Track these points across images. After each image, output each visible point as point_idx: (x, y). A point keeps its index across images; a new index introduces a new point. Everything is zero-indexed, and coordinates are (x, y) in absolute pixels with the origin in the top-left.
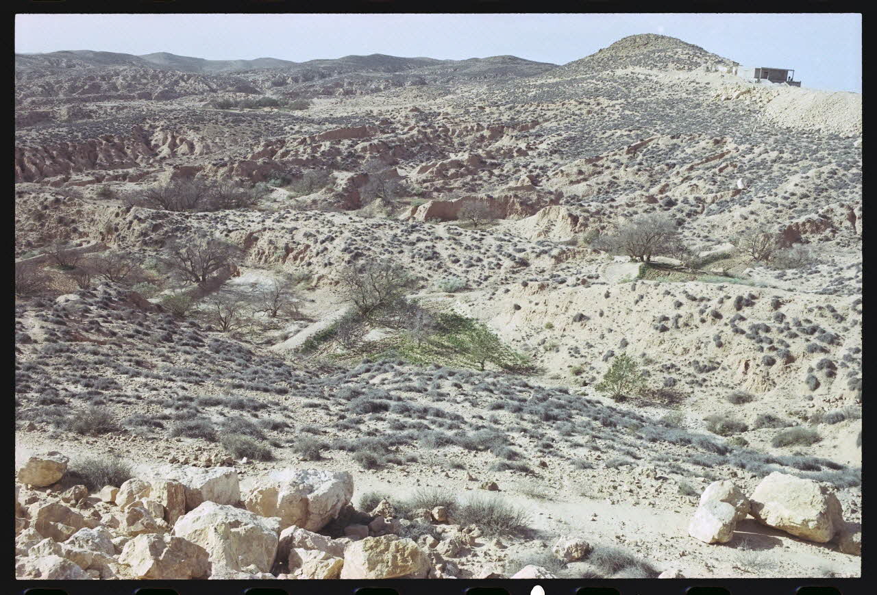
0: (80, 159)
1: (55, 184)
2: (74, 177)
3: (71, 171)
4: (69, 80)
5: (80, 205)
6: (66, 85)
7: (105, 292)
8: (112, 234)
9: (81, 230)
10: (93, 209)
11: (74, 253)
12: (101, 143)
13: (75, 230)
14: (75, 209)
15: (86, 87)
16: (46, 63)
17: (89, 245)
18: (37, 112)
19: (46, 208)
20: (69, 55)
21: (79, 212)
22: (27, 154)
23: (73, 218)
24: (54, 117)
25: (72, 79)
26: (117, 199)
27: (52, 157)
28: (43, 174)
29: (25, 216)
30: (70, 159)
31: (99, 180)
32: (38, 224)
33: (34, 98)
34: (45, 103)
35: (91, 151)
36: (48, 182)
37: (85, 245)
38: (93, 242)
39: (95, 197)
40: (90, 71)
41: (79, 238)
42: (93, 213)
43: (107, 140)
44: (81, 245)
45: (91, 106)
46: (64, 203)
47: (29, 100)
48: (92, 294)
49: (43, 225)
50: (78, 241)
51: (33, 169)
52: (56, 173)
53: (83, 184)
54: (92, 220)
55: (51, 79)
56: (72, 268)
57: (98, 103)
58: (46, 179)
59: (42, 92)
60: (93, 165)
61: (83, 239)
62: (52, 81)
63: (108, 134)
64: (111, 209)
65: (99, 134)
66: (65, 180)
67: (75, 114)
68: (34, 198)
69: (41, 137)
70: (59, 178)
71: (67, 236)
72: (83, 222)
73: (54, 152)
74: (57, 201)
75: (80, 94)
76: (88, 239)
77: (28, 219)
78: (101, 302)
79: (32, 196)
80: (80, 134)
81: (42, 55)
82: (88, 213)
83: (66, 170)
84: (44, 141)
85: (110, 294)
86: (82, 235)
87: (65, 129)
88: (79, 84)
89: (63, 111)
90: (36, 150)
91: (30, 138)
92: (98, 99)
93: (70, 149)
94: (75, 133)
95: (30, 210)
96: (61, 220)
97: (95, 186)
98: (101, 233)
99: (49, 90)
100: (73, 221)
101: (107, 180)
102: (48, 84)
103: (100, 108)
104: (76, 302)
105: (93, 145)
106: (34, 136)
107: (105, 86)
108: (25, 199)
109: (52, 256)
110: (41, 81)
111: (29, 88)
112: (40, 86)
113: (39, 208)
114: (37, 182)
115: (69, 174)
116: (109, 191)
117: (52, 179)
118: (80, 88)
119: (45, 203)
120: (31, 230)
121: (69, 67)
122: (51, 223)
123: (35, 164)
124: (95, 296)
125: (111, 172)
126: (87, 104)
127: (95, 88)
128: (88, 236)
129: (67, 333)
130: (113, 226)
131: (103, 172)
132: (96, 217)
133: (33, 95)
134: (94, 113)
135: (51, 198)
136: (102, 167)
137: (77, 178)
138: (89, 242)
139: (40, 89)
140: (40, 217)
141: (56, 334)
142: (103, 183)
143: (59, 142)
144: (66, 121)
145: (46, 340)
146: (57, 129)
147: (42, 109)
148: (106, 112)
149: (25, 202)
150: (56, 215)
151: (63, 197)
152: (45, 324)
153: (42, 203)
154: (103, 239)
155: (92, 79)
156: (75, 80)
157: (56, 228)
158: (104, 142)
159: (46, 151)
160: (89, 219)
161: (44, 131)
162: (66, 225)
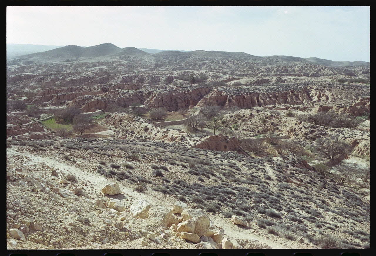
0: (280, 99)
1: (270, 108)
2: (277, 106)
3: (276, 104)
4: (276, 67)
5: (281, 118)
6: (275, 69)
7: (293, 159)
8: (293, 132)
9: (280, 129)
10: (285, 120)
11: (277, 138)
12: (290, 93)
13: (277, 128)
14: (278, 120)
15: (283, 70)
16: (268, 60)
17: (283, 135)
18: (264, 79)
19: (267, 118)
20: (277, 57)
21: (280, 121)
22: (260, 95)
23: (277, 123)
24: (270, 81)
25: (277, 67)
26: (294, 117)
27: (270, 97)
28: (265, 104)
29: (258, 120)
30: (276, 99)
31: (287, 108)
32: (263, 124)
33: (262, 74)
34: (266, 76)
35: (285, 96)
36: (267, 107)
37: (281, 135)
38: (284, 135)
39: (285, 115)
40: (285, 64)
41: (279, 132)
42: (286, 122)
43: (292, 92)
44: (279, 135)
45: (285, 78)
46: (274, 117)
47: (261, 74)
48: (288, 158)
49: (265, 125)
50: (278, 133)
51: (262, 101)
52: (270, 104)
53: (281, 109)
54: (285, 125)
55: (269, 66)
56: (276, 144)
57: (288, 77)
58: (266, 106)
59: (266, 71)
60: (285, 102)
61: (280, 133)
62: (270, 67)
63: (293, 90)
64: (294, 122)
65: (289, 89)
66: (274, 107)
67: (279, 81)
68: (263, 113)
69: (266, 89)
70: (272, 106)
71: (274, 130)
72: (281, 125)
73: (271, 96)
74: (272, 116)
75: (280, 73)
76: (282, 133)
77: (259, 122)
78: (292, 163)
79: (262, 113)
80: (281, 89)
81: (267, 57)
82: (283, 122)
83: (274, 103)
84: (267, 91)
85: (294, 160)
86: (280, 131)
87: (275, 86)
88: (280, 69)
89: (274, 79)
90: (264, 94)
91: (262, 89)
92: (287, 75)
93: (277, 95)
94: (280, 89)
95: (261, 118)
96: (272, 124)
97: (285, 111)
98: (288, 131)
99: (268, 70)
100: (277, 125)
101: (291, 109)
102: (268, 68)
103: (288, 79)
104: (281, 161)
105: (286, 94)
106: (264, 89)
107: (290, 70)
108: (259, 113)
109: (268, 138)
110: (266, 67)
111: (261, 69)
112: (265, 69)
113: (264, 118)
114: (263, 107)
115: (276, 105)
116: (291, 113)
117: (269, 106)
118: (280, 70)
119: (267, 116)
120: (260, 126)
121: (277, 62)
122: (268, 124)
123: (263, 99)
124: (288, 159)
125: (292, 106)
126: (284, 77)
127: (286, 71)
128: (282, 132)
129: (284, 177)
130: (294, 129)
131: (289, 105)
132: (287, 124)
133: (262, 72)
134: (286, 81)
135: (270, 114)
136: (289, 103)
137: (278, 107)
138: (283, 134)
139: (265, 70)
140: (264, 121)
141: (280, 178)
142: (289, 110)
143: (273, 91)
144: (275, 83)
145: (277, 180)
146: (272, 86)
147: (266, 78)
148: (291, 81)
149: (259, 115)
150: (271, 121)
151: (274, 114)
152: (275, 172)
153: (265, 116)
154: (288, 134)
155: (285, 67)
156: (279, 67)
157: (270, 126)
158: (291, 93)
159: (268, 95)
160: (284, 125)
161: (267, 87)
162: (274, 126)
